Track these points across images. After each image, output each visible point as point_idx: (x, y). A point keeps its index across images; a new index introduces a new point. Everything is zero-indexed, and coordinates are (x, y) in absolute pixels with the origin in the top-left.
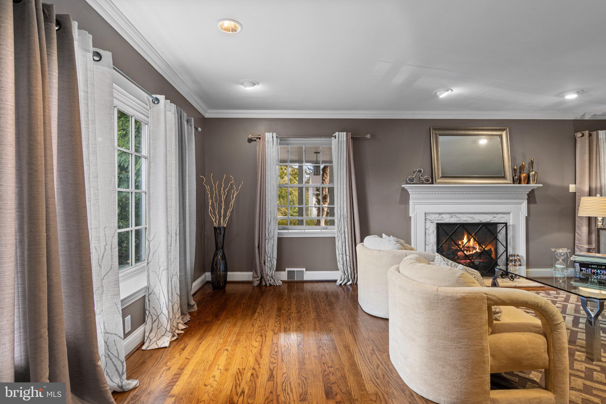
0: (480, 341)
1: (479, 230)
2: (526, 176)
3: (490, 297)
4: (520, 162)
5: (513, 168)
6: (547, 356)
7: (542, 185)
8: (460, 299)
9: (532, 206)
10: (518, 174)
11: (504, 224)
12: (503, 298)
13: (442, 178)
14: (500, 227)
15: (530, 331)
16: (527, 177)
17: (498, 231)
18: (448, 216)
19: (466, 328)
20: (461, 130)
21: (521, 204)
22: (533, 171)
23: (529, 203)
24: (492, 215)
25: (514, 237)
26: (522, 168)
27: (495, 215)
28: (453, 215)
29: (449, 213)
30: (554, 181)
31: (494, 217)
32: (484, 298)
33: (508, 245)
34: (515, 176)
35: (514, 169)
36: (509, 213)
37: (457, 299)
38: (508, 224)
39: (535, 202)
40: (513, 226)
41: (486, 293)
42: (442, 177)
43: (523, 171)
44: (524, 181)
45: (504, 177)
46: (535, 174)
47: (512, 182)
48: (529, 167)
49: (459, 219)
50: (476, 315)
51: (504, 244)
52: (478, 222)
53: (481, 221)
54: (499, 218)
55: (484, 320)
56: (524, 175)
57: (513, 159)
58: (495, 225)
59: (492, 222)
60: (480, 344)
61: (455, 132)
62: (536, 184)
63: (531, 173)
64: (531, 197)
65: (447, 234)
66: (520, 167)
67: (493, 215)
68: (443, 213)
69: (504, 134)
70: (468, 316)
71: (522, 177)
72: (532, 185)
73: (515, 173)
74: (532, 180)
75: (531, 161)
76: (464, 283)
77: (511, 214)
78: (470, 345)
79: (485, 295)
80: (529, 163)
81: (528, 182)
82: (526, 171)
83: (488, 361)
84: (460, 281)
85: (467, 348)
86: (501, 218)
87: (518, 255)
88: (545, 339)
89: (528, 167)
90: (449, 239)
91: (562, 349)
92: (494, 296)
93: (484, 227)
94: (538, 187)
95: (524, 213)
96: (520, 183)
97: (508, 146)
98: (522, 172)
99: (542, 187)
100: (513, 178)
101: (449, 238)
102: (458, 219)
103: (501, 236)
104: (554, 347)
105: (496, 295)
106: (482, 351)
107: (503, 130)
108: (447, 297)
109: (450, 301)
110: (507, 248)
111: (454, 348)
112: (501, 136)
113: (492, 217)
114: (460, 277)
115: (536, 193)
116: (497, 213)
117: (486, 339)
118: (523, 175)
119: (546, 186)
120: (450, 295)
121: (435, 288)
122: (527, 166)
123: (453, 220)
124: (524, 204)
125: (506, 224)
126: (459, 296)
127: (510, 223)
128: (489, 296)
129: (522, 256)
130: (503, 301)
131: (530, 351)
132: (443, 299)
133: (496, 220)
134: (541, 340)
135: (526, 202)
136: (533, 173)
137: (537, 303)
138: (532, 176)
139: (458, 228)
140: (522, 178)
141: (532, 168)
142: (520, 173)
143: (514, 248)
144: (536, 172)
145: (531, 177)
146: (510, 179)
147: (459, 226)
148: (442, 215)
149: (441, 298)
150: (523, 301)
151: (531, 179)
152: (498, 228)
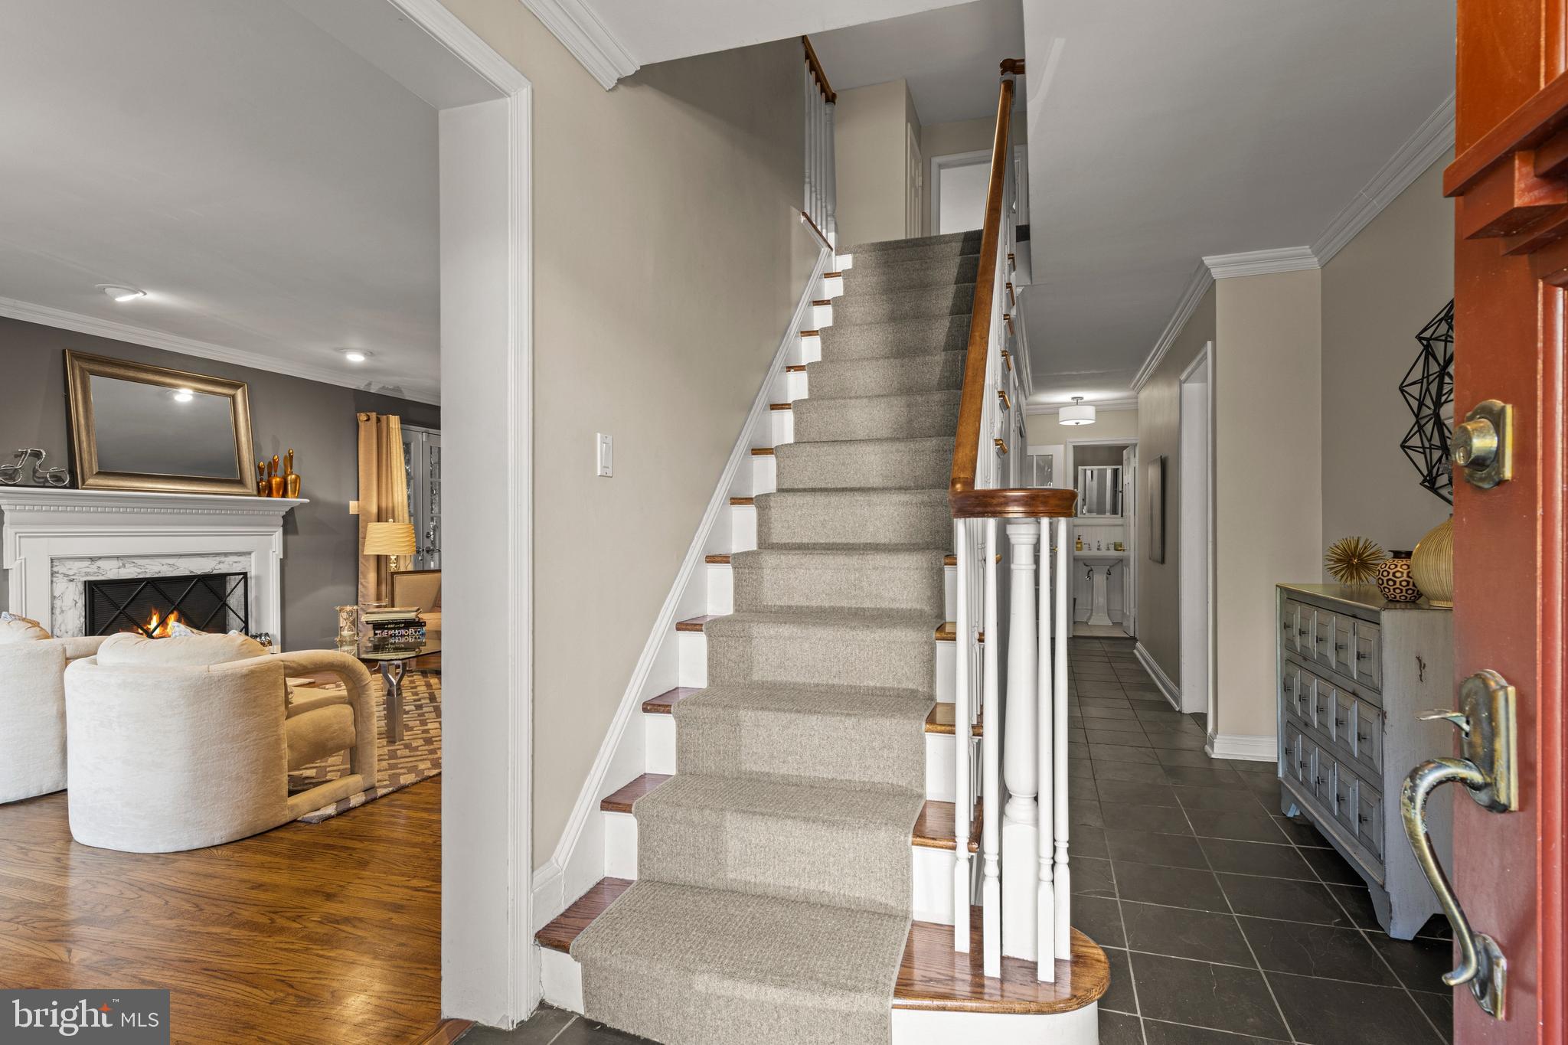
0: (275, 729)
1: (189, 591)
2: (281, 482)
3: (289, 664)
4: (268, 454)
5: (257, 465)
6: (354, 729)
7: (308, 501)
8: (246, 675)
9: (290, 538)
10: (265, 477)
11: (242, 576)
12: (304, 663)
13: (101, 477)
14: (232, 582)
15: (335, 703)
16: (283, 485)
17: (229, 590)
18: (115, 563)
19: (255, 716)
20: (146, 371)
21: (272, 535)
22: (292, 473)
23: (285, 533)
24: (214, 558)
25: (258, 599)
26: (272, 466)
27: (223, 559)
28: (125, 561)
29: (118, 558)
30: (326, 493)
31: (220, 563)
32: (280, 667)
33: (249, 616)
34: (262, 480)
35: (259, 467)
36: (250, 553)
37: (242, 676)
38: (248, 576)
39: (295, 532)
40: (258, 578)
41: (283, 659)
42: (99, 473)
43: (276, 471)
44: (278, 492)
45: (240, 482)
46: (296, 479)
47: (255, 493)
48: (285, 466)
49: (144, 570)
50: (270, 694)
51: (242, 614)
52: (187, 573)
53: (191, 572)
54: (231, 563)
55: (280, 699)
56: (278, 479)
57: (256, 447)
58: (222, 578)
59: (215, 572)
60: (275, 733)
61: (131, 373)
62: (297, 497)
63: (289, 477)
64: (289, 523)
65: (117, 607)
66: (270, 463)
67: (218, 559)
68: (100, 558)
69: (239, 393)
70: (258, 697)
71: (274, 483)
72: (292, 500)
73: (261, 474)
74: (291, 491)
75: (290, 454)
76: (249, 652)
77: (253, 555)
78: (260, 739)
79: (282, 663)
80: (285, 457)
81: (284, 495)
82: (280, 472)
83: (285, 753)
84: (242, 651)
85: (257, 744)
86: (234, 564)
87: (267, 634)
88: (352, 709)
89: (282, 465)
90: (122, 616)
91: (370, 715)
92: (293, 662)
93: (200, 583)
94: (302, 504)
95: (277, 553)
96: (270, 495)
97: (247, 420)
98: (273, 473)
99: (309, 503)
100: (258, 484)
101: (120, 613)
102: (139, 571)
103: (235, 600)
104: (362, 714)
105: (296, 660)
106: (278, 741)
107: (236, 387)
108: (226, 676)
109: (231, 681)
110: (246, 622)
111: (236, 750)
112: (233, 398)
113: (215, 563)
114: (242, 645)
115: (298, 515)
116: (226, 554)
117: (284, 724)
118: (276, 481)
119: (315, 502)
120: (230, 672)
121: (205, 667)
122: (281, 463)
123: (129, 572)
124: (278, 535)
125: (245, 575)
126: (245, 671)
127: (252, 573)
128: (286, 663)
129: (273, 635)
130: (304, 666)
131: (336, 727)
132: (219, 680)
133: (223, 569)
134: (347, 710)
135: (280, 531)
136: (293, 476)
137: (344, 662)
138: (291, 483)
139: (142, 589)
140: (274, 486)
141: (291, 468)
142: (270, 475)
143: (258, 622)
144: (298, 477)
145: (289, 486)
146: (252, 487)
147: (147, 583)
148: (99, 563)
149: (216, 679)
150: (329, 663)
151: (289, 488)
152: (228, 585)
